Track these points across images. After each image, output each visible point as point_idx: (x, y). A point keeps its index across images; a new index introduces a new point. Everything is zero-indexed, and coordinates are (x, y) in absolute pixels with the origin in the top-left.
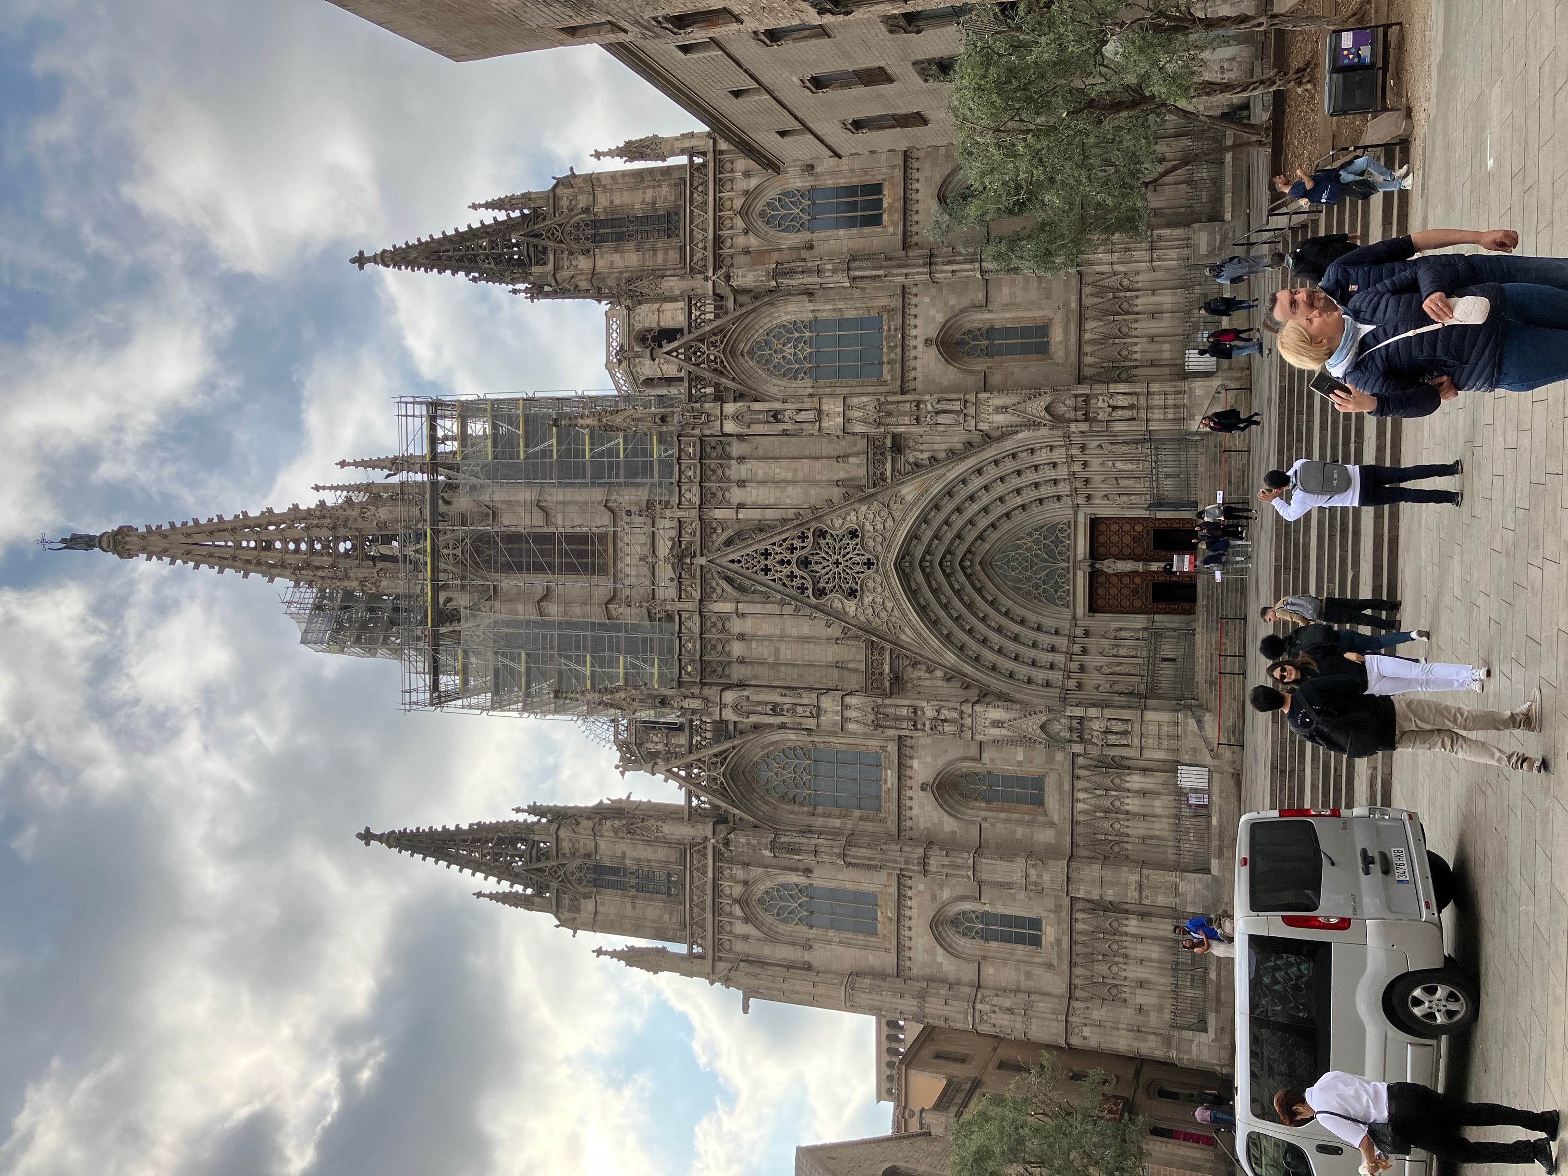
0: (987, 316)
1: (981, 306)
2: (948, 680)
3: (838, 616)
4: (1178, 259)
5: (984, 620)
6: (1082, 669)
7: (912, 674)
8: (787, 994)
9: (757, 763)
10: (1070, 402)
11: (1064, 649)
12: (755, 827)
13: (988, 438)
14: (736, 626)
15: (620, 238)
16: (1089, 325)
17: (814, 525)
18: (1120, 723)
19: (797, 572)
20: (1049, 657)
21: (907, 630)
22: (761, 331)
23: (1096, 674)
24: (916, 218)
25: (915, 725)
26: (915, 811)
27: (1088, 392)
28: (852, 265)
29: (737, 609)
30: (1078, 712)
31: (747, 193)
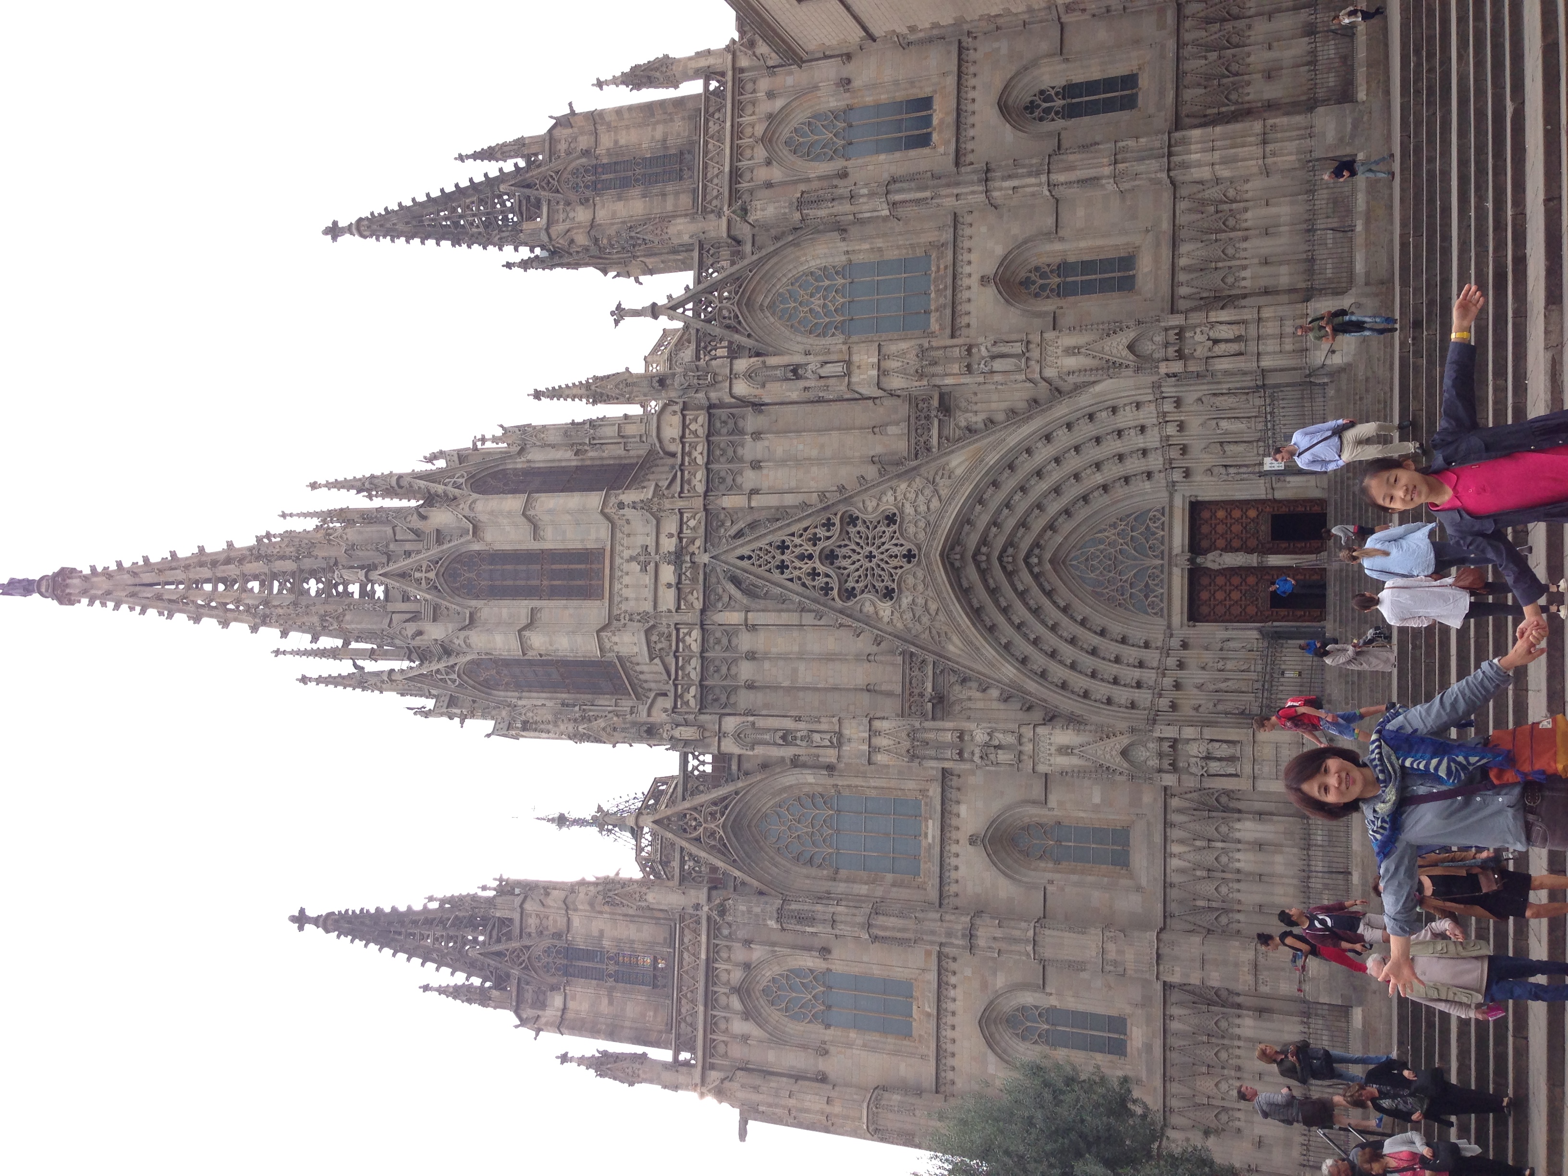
0: (1058, 246)
1: (1049, 233)
2: (1006, 700)
3: (870, 621)
4: (1298, 153)
5: (1054, 628)
6: (1177, 686)
7: (958, 692)
8: (794, 1113)
9: (766, 815)
10: (1158, 339)
11: (1155, 664)
12: (761, 893)
13: (1057, 392)
14: (745, 642)
15: (625, 184)
16: (1184, 248)
17: (842, 509)
18: (1225, 746)
19: (821, 568)
20: (1137, 673)
21: (955, 639)
22: (785, 280)
23: (1195, 691)
24: (971, 132)
25: (960, 754)
26: (963, 872)
27: (1183, 323)
28: (892, 187)
29: (746, 619)
30: (1170, 732)
31: (771, 117)
